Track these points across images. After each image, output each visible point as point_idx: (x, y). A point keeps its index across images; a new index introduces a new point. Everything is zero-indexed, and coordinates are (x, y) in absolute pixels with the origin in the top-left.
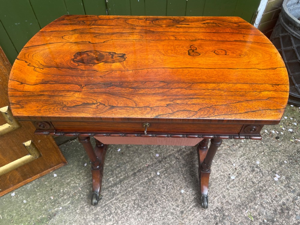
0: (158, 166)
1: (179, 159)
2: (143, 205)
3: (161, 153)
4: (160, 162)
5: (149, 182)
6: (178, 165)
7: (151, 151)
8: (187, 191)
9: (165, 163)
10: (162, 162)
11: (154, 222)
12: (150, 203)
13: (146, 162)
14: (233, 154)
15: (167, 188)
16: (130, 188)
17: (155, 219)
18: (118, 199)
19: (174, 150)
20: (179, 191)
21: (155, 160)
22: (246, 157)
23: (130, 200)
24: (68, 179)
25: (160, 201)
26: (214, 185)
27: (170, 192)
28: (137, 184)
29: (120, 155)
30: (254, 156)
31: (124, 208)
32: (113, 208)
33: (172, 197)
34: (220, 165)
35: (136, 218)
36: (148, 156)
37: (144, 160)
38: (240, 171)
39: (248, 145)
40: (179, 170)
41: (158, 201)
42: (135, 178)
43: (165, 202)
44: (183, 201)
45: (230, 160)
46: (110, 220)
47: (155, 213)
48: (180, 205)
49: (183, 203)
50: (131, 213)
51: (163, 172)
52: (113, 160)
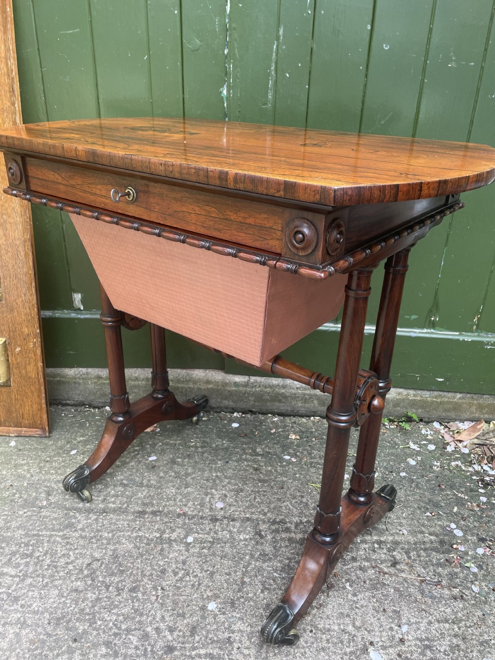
0: (202, 524)
1: (261, 537)
2: (101, 579)
3: (230, 505)
4: (214, 520)
5: (157, 543)
6: (249, 548)
7: (213, 491)
8: (224, 613)
9: (222, 528)
10: (218, 523)
11: (90, 628)
12: (120, 585)
13: (185, 505)
14: (422, 603)
15: (181, 579)
16: (108, 533)
17: (99, 623)
18: (69, 538)
19: (265, 514)
20: (204, 599)
21: (207, 511)
22: (457, 629)
23: (87, 553)
24: (24, 460)
25: (143, 594)
26: (306, 642)
27: (181, 590)
28: (129, 533)
29: (147, 467)
30: (486, 642)
31: (62, 560)
32: (43, 547)
33: (177, 604)
34: (362, 606)
35: (65, 594)
36: (198, 496)
37: (184, 500)
38: (412, 653)
39: (487, 606)
40: (242, 559)
41: (139, 591)
42: (135, 521)
43: (152, 604)
44: (194, 628)
45: (399, 612)
46: (18, 565)
47: (110, 612)
48: (180, 631)
49: (191, 632)
50: (65, 579)
51: (204, 543)
52: (125, 470)
